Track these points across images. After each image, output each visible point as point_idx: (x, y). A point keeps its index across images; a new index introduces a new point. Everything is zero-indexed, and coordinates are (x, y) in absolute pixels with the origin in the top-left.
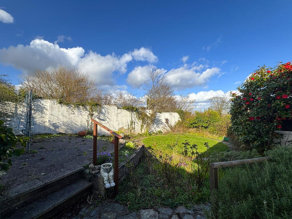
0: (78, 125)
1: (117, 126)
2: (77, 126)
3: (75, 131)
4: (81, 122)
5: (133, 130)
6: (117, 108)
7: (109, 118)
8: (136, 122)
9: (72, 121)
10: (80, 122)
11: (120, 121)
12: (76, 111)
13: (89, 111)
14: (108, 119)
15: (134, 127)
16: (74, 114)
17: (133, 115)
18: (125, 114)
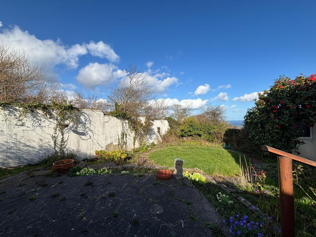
0: (33, 147)
1: (104, 142)
2: (31, 149)
3: (25, 160)
4: (41, 140)
5: (124, 146)
6: (103, 114)
7: (91, 131)
8: (128, 134)
9: (19, 140)
10: (37, 140)
11: (108, 134)
12: (28, 121)
13: (57, 120)
14: (89, 132)
15: (125, 141)
16: (22, 125)
17: (124, 124)
18: (114, 123)
